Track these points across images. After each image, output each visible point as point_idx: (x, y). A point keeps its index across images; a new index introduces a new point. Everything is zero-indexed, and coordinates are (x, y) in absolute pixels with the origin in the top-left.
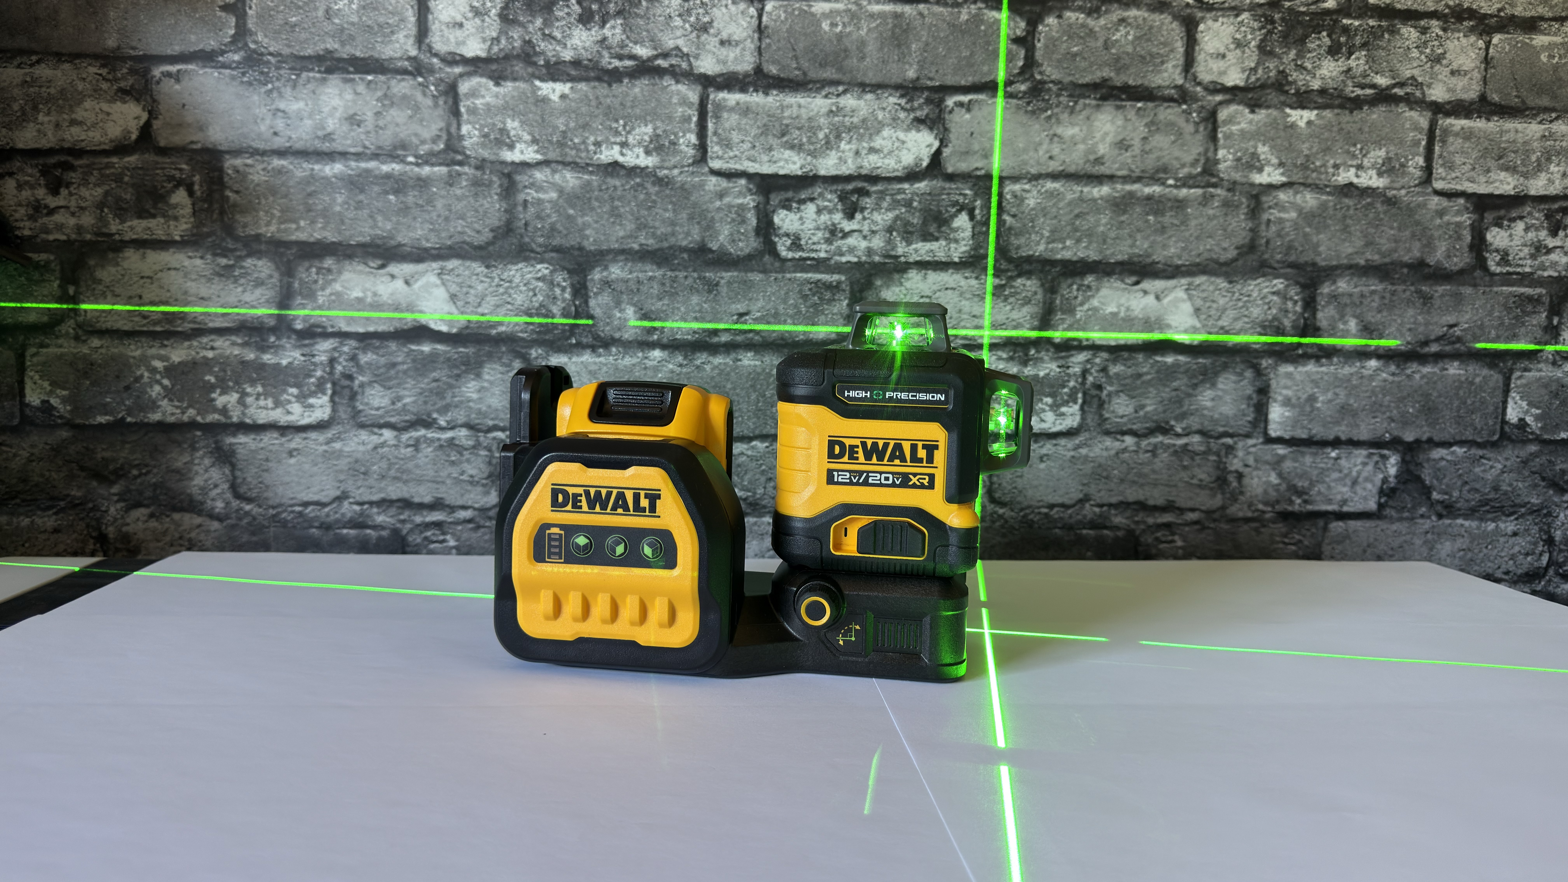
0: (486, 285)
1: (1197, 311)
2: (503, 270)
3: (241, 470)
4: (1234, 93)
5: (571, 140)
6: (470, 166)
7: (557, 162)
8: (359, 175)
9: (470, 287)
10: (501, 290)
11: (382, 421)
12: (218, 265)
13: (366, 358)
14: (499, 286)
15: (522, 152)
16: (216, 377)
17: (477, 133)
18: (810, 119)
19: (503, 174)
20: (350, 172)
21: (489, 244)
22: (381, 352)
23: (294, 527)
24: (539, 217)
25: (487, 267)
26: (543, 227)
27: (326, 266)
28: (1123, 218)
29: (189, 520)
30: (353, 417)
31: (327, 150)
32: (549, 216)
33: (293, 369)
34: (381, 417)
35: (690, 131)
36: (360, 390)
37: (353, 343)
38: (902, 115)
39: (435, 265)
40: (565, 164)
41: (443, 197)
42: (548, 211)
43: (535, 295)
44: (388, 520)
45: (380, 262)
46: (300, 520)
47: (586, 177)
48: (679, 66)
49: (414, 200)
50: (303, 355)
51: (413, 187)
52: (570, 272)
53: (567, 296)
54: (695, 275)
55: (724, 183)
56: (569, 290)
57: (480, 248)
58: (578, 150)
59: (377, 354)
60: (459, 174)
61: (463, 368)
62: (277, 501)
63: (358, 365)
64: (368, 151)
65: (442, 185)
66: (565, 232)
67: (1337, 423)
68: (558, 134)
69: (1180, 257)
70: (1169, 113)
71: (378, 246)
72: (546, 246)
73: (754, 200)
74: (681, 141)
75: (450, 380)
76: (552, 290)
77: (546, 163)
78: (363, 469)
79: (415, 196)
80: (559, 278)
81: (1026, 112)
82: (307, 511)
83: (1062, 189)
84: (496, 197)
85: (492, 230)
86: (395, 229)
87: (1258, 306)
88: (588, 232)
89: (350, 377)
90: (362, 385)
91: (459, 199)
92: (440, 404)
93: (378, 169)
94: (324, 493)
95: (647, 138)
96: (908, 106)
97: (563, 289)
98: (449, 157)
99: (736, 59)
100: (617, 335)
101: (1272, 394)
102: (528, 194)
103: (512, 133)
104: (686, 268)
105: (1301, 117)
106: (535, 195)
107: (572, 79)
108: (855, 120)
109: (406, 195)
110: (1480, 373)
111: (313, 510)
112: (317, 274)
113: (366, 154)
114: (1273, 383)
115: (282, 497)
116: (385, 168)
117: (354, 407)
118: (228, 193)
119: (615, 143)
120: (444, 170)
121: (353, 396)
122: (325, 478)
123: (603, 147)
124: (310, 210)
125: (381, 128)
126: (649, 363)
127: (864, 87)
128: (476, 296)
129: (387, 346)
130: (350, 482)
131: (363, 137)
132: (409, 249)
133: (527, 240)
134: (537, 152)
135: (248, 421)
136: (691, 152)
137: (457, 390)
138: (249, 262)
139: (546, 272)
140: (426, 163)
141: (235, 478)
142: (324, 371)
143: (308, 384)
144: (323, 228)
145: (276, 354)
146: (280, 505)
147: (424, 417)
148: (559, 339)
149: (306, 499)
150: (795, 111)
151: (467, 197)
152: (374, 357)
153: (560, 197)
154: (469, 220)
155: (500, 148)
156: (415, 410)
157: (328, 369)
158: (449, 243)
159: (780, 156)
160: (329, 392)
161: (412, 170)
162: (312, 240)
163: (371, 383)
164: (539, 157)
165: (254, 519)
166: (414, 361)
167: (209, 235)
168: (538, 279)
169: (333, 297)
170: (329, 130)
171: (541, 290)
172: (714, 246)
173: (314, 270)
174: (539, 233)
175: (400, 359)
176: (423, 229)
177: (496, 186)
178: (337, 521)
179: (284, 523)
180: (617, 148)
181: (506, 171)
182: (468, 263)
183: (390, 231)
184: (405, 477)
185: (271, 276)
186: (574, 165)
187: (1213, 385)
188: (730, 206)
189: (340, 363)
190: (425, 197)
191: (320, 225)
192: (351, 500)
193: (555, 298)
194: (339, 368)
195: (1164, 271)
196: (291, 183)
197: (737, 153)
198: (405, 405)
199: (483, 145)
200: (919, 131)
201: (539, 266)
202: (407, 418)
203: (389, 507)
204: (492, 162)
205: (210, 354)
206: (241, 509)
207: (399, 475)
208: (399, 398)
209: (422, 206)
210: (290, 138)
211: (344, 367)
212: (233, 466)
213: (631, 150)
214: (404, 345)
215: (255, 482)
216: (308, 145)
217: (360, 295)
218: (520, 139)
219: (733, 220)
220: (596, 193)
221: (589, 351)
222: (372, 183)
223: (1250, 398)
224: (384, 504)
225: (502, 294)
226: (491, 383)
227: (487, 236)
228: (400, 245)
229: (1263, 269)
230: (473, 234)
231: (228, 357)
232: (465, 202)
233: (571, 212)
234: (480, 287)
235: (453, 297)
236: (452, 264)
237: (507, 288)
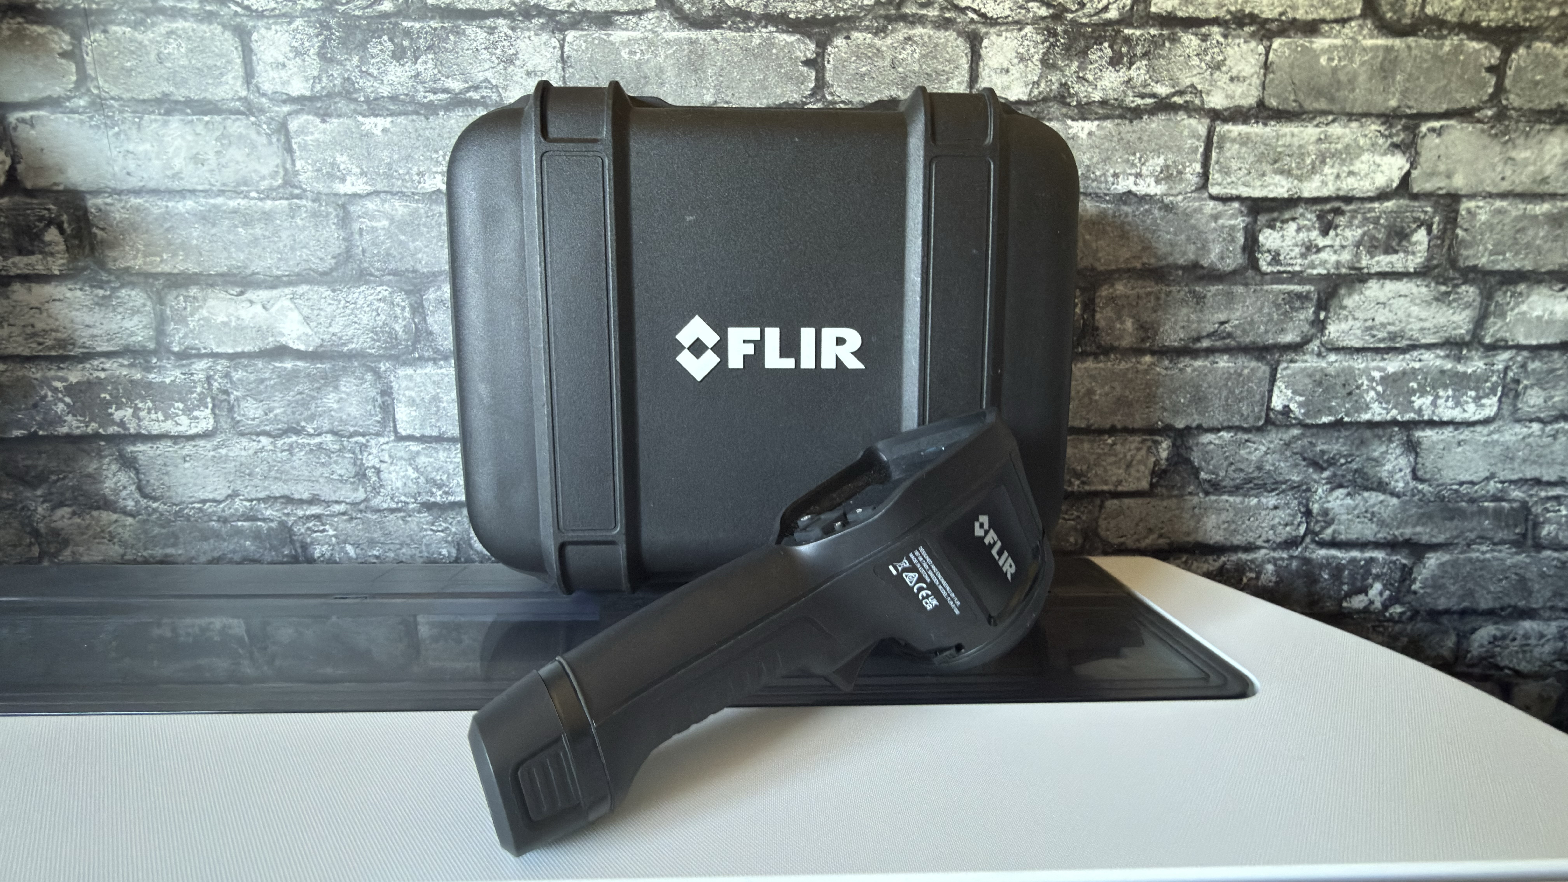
0: (334, 307)
2: (348, 293)
3: (144, 474)
5: (397, 172)
6: (307, 199)
7: (386, 192)
8: (210, 211)
9: (320, 309)
10: (348, 311)
11: (258, 430)
12: (97, 296)
13: (238, 375)
14: (345, 307)
15: (353, 184)
16: (111, 395)
17: (310, 168)
19: (338, 205)
20: (200, 208)
21: (332, 270)
22: (250, 369)
23: (197, 521)
24: (374, 243)
25: (334, 291)
26: (379, 252)
27: (192, 294)
29: (106, 516)
30: (234, 427)
31: (178, 189)
32: (383, 243)
33: (177, 386)
34: (257, 426)
36: (236, 403)
37: (225, 362)
39: (288, 291)
40: (393, 194)
41: (287, 228)
42: (382, 238)
43: (378, 315)
44: (274, 513)
45: (238, 290)
46: (201, 514)
47: (414, 205)
48: (490, 97)
49: (261, 232)
50: (184, 374)
51: (259, 220)
52: (407, 292)
53: (407, 314)
56: (407, 309)
57: (324, 274)
58: (404, 180)
59: (247, 371)
60: (299, 207)
61: (323, 382)
62: (179, 499)
63: (232, 382)
64: (214, 188)
65: (285, 217)
66: (399, 256)
67: (1114, 413)
68: (384, 166)
71: (235, 275)
72: (384, 270)
75: (312, 393)
76: (392, 309)
77: (375, 193)
78: (248, 471)
79: (262, 229)
80: (398, 298)
82: (205, 507)
84: (334, 227)
85: (334, 257)
86: (248, 259)
88: (419, 256)
89: (226, 392)
90: (237, 399)
91: (301, 230)
92: (306, 414)
93: (226, 204)
94: (217, 492)
97: (403, 309)
98: (287, 191)
102: (362, 223)
103: (342, 167)
105: (1082, 128)
106: (369, 223)
107: (391, 114)
109: (253, 227)
110: (1248, 365)
111: (210, 506)
112: (185, 301)
113: (213, 191)
115: (182, 496)
116: (232, 203)
117: (233, 419)
118: (94, 230)
119: (437, 173)
120: (284, 203)
121: (231, 409)
122: (216, 479)
123: (427, 177)
124: (171, 244)
125: (223, 166)
128: (326, 317)
129: (255, 365)
130: (238, 482)
131: (208, 175)
132: (262, 277)
133: (366, 265)
134: (366, 183)
135: (143, 432)
137: (319, 401)
138: (123, 292)
139: (386, 293)
140: (268, 197)
141: (140, 480)
142: (203, 387)
143: (190, 399)
144: (184, 260)
145: (159, 373)
146: (182, 503)
147: (294, 425)
149: (202, 497)
151: (308, 227)
152: (245, 374)
153: (391, 224)
154: (312, 249)
155: (333, 181)
156: (285, 419)
157: (206, 386)
158: (297, 270)
160: (210, 406)
161: (256, 205)
162: (176, 271)
163: (244, 397)
164: (370, 189)
165: (162, 515)
166: (279, 377)
167: (85, 269)
168: (380, 300)
169: (202, 322)
170: (176, 169)
171: (383, 310)
173: (181, 298)
174: (376, 258)
175: (267, 375)
176: (272, 258)
177: (332, 216)
178: (233, 515)
179: (188, 518)
180: (440, 178)
181: (340, 202)
182: (316, 288)
183: (244, 261)
184: (284, 477)
185: (144, 305)
186: (401, 195)
189: (216, 380)
190: (271, 229)
191: (181, 258)
192: (241, 498)
193: (396, 317)
194: (216, 385)
196: (150, 219)
198: (276, 416)
199: (317, 179)
201: (379, 289)
202: (280, 426)
203: (274, 502)
204: (327, 195)
205: (102, 375)
206: (150, 506)
207: (278, 475)
208: (270, 410)
209: (269, 238)
210: (142, 178)
211: (220, 383)
212: (137, 472)
214: (269, 363)
215: (157, 484)
216: (160, 184)
217: (226, 319)
218: (350, 172)
220: (424, 220)
221: (431, 364)
222: (222, 217)
224: (270, 500)
225: (349, 315)
226: (348, 394)
227: (330, 262)
228: (254, 274)
230: (317, 261)
231: (118, 377)
232: (307, 233)
233: (402, 238)
234: (329, 309)
235: (306, 319)
236: (303, 288)
237: (353, 309)
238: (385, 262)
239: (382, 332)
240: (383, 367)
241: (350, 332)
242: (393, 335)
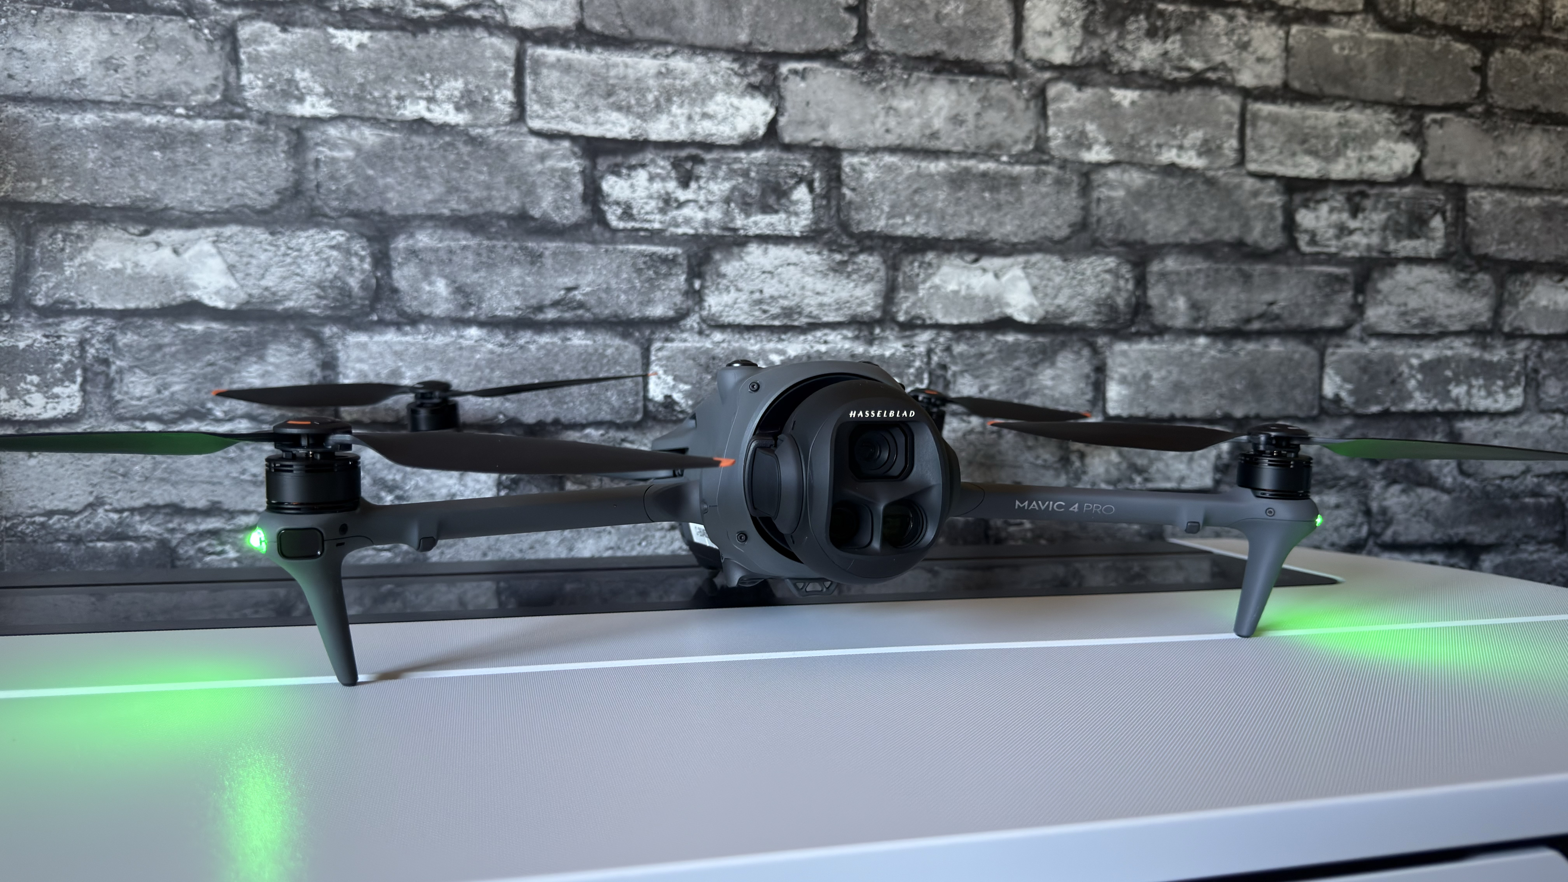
0: (270, 254)
1: (1035, 289)
2: (292, 237)
4: (1062, 71)
5: (371, 94)
6: (251, 119)
7: (354, 117)
8: (117, 127)
9: (251, 256)
10: (289, 260)
11: (145, 413)
13: (125, 339)
14: (285, 255)
15: (313, 106)
17: (260, 83)
18: (638, 80)
19: (291, 130)
20: (104, 123)
21: (275, 207)
22: (144, 332)
23: (35, 542)
24: (332, 177)
25: (272, 234)
26: (338, 189)
27: (75, 231)
28: (961, 194)
30: (110, 409)
31: (77, 98)
32: (344, 177)
33: (33, 353)
34: (145, 408)
35: (505, 87)
36: (117, 377)
37: (109, 322)
38: (736, 80)
39: (210, 232)
40: (362, 119)
41: (220, 154)
42: (344, 172)
43: (329, 265)
44: (153, 529)
45: (142, 228)
46: (43, 532)
47: (388, 134)
48: (493, 18)
49: (184, 157)
50: (46, 336)
51: (183, 143)
52: (370, 239)
53: (367, 266)
54: (516, 244)
55: (545, 145)
56: (368, 260)
57: (263, 212)
58: (379, 105)
59: (139, 334)
60: (239, 129)
61: (243, 349)
62: (13, 511)
63: (115, 347)
64: (127, 101)
65: (218, 141)
66: (363, 195)
67: (1172, 400)
68: (356, 87)
69: (1016, 235)
70: (1000, 89)
71: (140, 209)
72: (342, 211)
73: (579, 164)
74: (497, 97)
75: (227, 364)
76: (348, 260)
77: (340, 118)
78: (121, 470)
79: (185, 153)
80: (358, 246)
81: (862, 83)
82: (51, 522)
83: (900, 164)
84: (282, 155)
85: (277, 192)
86: (161, 189)
87: (1091, 284)
88: (390, 195)
89: (106, 362)
90: (120, 371)
91: (238, 157)
93: (140, 120)
94: (72, 500)
95: (457, 93)
96: (741, 71)
97: (362, 259)
98: (226, 110)
99: (555, 12)
100: (426, 311)
101: (1108, 373)
102: (320, 152)
103: (302, 84)
104: (504, 237)
105: (1125, 97)
106: (328, 153)
107: (371, 28)
108: (686, 83)
109: (174, 150)
110: (1298, 350)
111: (59, 520)
112: (64, 241)
113: (124, 104)
114: (1110, 362)
115: (19, 505)
116: (149, 120)
117: (110, 397)
119: (421, 98)
120: (220, 124)
121: (109, 384)
122: (73, 482)
123: (408, 103)
124: (55, 167)
125: (144, 74)
126: (465, 343)
127: (694, 49)
128: (259, 267)
129: (151, 325)
130: (106, 486)
131: (121, 84)
132: (177, 213)
133: (318, 203)
134: (331, 105)
136: (507, 110)
137: (236, 375)
139: (342, 239)
140: (199, 115)
142: (72, 355)
143: (51, 370)
144: (72, 188)
145: (11, 334)
146: (17, 515)
147: (197, 407)
148: (358, 316)
149: (48, 508)
150: (621, 70)
151: (248, 154)
152: (136, 338)
153: (357, 156)
154: (251, 181)
155: (287, 101)
156: (185, 399)
157: (77, 353)
158: (226, 206)
159: (607, 117)
160: (79, 380)
161: (181, 123)
162: (57, 201)
163: (131, 368)
164: (333, 111)
166: (184, 342)
168: (333, 247)
169: (84, 268)
170: (78, 75)
171: (335, 259)
172: (536, 213)
173: (59, 236)
174: (334, 196)
175: (166, 340)
176: (194, 190)
177: (282, 142)
178: (90, 533)
179: (22, 538)
180: (423, 104)
181: (294, 126)
182: (249, 229)
183: (155, 192)
184: (173, 478)
185: (4, 243)
186: (374, 121)
187: (1053, 364)
188: (553, 170)
189: (93, 346)
190: (197, 154)
191: (67, 184)
192: (107, 507)
193: (352, 269)
194: (91, 351)
195: (1001, 248)
196: (31, 135)
197: (559, 113)
198: (173, 394)
199: (267, 97)
200: (753, 97)
201: (333, 233)
202: (176, 408)
203: (154, 514)
204: (278, 117)
207: (166, 475)
208: (166, 386)
209: (194, 164)
210: (30, 82)
211: (97, 350)
213: (439, 106)
214: (172, 324)
216: (52, 91)
217: (118, 265)
218: (311, 92)
219: (557, 185)
220: (400, 152)
221: (393, 329)
222: (132, 136)
223: (1087, 376)
224: (149, 510)
225: (290, 264)
226: (278, 366)
227: (271, 199)
228: (166, 209)
229: (1095, 247)
230: (255, 196)
232: (246, 161)
233: (370, 172)
234: (263, 257)
235: (231, 269)
236: (230, 230)
237: (296, 257)
238: (345, 201)
239: (332, 287)
240: (328, 331)
241: (289, 285)
242: (345, 292)
